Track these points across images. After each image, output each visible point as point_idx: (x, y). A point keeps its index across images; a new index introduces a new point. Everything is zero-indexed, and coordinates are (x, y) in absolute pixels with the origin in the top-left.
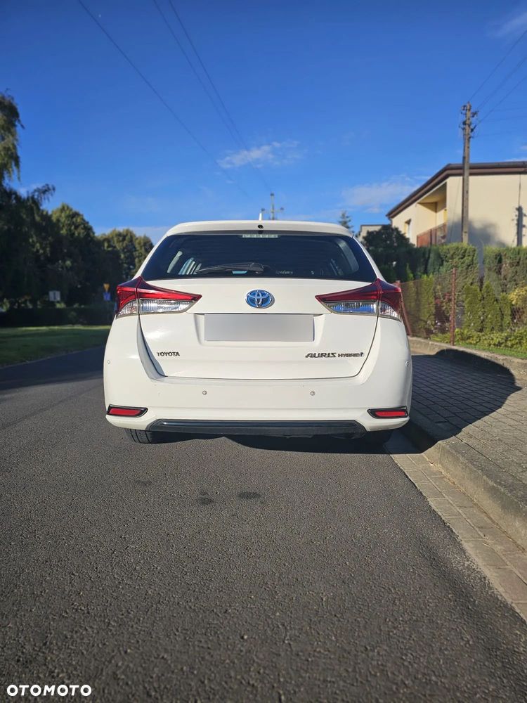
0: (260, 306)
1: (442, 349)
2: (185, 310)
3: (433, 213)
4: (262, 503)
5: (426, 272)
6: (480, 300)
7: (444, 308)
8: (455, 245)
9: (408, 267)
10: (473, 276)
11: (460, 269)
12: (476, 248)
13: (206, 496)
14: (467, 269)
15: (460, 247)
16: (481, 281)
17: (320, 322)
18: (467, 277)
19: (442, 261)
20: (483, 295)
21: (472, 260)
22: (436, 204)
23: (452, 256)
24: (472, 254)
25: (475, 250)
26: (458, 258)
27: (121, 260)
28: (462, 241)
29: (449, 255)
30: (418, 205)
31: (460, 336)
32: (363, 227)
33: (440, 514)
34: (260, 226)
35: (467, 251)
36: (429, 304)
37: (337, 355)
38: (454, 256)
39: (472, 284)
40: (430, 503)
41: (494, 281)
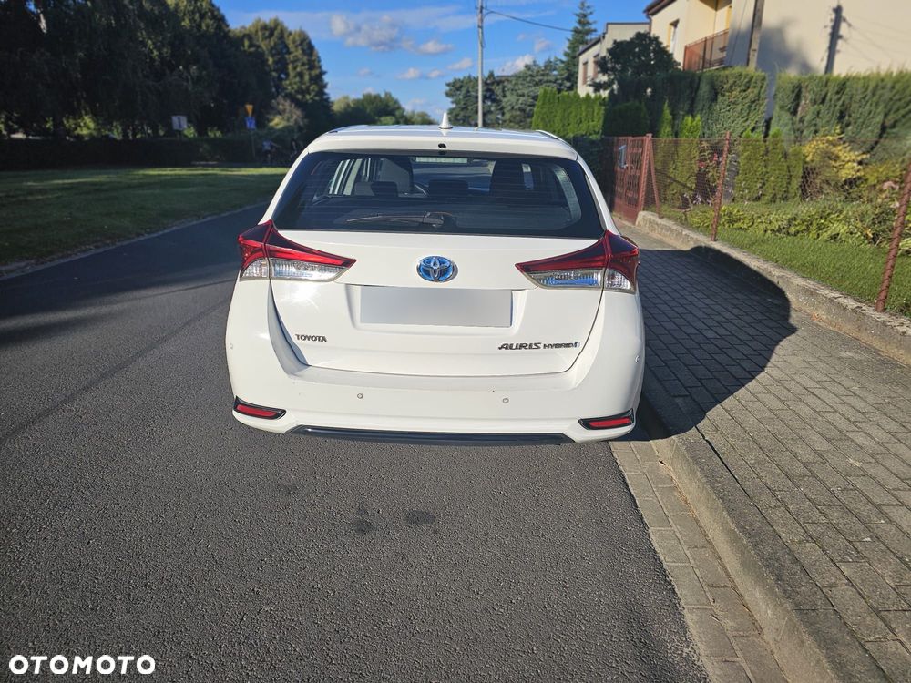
0: (437, 280)
1: (699, 244)
2: (333, 279)
3: (712, 11)
4: (436, 532)
5: (691, 112)
6: (763, 156)
7: (710, 174)
8: (737, 69)
9: (666, 105)
10: (758, 117)
11: (740, 107)
12: (767, 75)
13: (364, 518)
14: (750, 107)
15: (744, 73)
16: (768, 124)
17: (520, 300)
18: (747, 120)
19: (716, 94)
20: (767, 149)
21: (759, 93)
23: (731, 86)
24: (759, 84)
25: (764, 79)
26: (738, 90)
27: (268, 66)
28: (748, 64)
29: (726, 86)
31: (727, 218)
32: (610, 27)
33: (662, 558)
34: (442, 146)
35: (754, 80)
36: (691, 160)
37: (542, 346)
38: (734, 88)
39: (753, 130)
40: (652, 536)
41: (786, 125)
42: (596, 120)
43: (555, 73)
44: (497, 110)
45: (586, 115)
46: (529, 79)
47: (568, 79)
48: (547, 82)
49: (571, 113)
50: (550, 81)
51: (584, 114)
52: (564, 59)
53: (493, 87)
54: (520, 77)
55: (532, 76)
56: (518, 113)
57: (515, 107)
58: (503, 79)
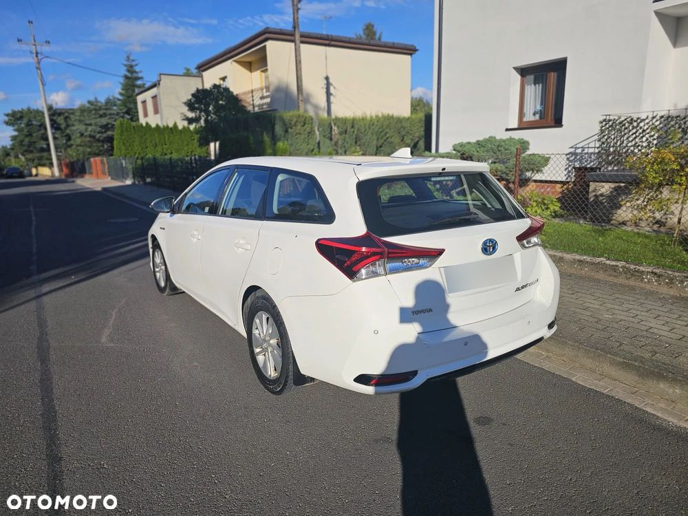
0: (491, 254)
3: (248, 72)
8: (295, 112)
11: (303, 136)
16: (319, 146)
19: (287, 128)
22: (250, 63)
24: (310, 122)
26: (300, 125)
29: (293, 123)
30: (234, 63)
32: (162, 76)
35: (307, 119)
38: (297, 124)
41: (329, 147)
42: (168, 144)
43: (115, 108)
44: (62, 136)
45: (160, 141)
46: (93, 112)
47: (128, 113)
48: (110, 114)
49: (147, 139)
50: (114, 114)
51: (157, 140)
52: (120, 97)
53: (55, 118)
54: (85, 110)
55: (96, 110)
56: (88, 139)
57: (85, 134)
58: (63, 111)
